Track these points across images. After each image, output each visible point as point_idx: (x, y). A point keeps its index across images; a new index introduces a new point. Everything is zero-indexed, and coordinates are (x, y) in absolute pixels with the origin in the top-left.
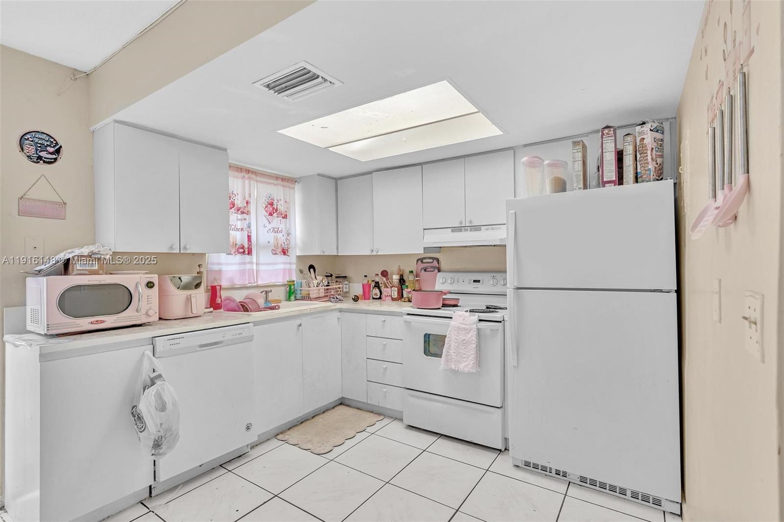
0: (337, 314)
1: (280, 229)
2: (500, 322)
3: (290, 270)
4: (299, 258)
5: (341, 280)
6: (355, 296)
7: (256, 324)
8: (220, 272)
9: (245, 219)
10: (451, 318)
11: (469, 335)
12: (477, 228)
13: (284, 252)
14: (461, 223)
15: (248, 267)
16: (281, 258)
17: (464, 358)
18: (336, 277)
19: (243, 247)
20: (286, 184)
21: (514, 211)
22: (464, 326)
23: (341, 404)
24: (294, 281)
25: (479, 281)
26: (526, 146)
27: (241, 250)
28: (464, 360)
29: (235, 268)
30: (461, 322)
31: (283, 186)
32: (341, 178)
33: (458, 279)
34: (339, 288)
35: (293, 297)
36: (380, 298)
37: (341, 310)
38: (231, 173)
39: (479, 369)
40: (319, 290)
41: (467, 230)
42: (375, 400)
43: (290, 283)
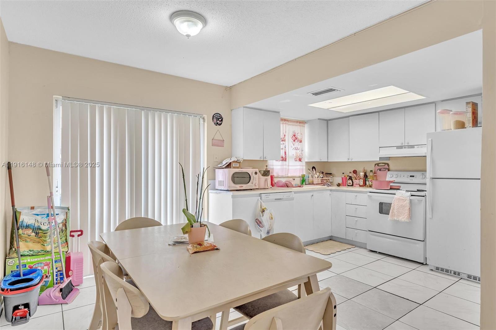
0: (329, 192)
1: (298, 148)
2: (424, 196)
3: (302, 169)
4: (307, 163)
5: (329, 175)
6: (338, 183)
7: (295, 192)
8: (273, 169)
9: (284, 144)
10: (395, 194)
11: (405, 202)
12: (412, 147)
13: (300, 160)
14: (402, 144)
15: (285, 167)
16: (298, 163)
17: (402, 214)
18: (326, 174)
19: (282, 158)
20: (301, 124)
21: (431, 139)
22: (402, 198)
23: (330, 240)
24: (305, 175)
25: (413, 176)
26: (443, 101)
27: (282, 159)
28: (402, 215)
29: (279, 167)
30: (400, 196)
31: (300, 126)
32: (330, 120)
33: (401, 175)
34: (328, 179)
35: (304, 183)
36: (352, 185)
37: (331, 190)
38: (281, 122)
39: (411, 221)
40: (318, 180)
41: (406, 148)
42: (350, 236)
43: (303, 176)
